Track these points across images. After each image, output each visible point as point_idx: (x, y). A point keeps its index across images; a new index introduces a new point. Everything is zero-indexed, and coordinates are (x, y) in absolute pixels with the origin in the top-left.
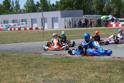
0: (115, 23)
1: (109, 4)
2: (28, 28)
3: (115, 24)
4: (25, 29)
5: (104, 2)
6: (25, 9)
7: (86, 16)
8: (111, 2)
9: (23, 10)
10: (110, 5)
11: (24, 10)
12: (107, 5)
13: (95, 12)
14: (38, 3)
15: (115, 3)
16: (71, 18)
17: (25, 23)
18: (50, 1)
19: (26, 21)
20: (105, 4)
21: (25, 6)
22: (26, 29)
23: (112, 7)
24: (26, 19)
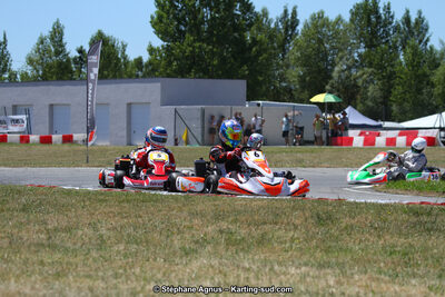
0: (360, 135)
1: (349, 68)
2: (34, 138)
3: (362, 138)
4: (22, 138)
5: (333, 60)
6: (29, 70)
7: (259, 105)
8: (356, 61)
9: (22, 75)
10: (353, 71)
11: (24, 76)
12: (343, 71)
13: (297, 96)
14: (81, 51)
15: (370, 65)
16: (200, 107)
17: (24, 117)
18: (124, 47)
19: (27, 112)
20: (336, 69)
21: (30, 61)
22: (28, 141)
23: (360, 82)
24: (31, 105)
